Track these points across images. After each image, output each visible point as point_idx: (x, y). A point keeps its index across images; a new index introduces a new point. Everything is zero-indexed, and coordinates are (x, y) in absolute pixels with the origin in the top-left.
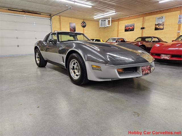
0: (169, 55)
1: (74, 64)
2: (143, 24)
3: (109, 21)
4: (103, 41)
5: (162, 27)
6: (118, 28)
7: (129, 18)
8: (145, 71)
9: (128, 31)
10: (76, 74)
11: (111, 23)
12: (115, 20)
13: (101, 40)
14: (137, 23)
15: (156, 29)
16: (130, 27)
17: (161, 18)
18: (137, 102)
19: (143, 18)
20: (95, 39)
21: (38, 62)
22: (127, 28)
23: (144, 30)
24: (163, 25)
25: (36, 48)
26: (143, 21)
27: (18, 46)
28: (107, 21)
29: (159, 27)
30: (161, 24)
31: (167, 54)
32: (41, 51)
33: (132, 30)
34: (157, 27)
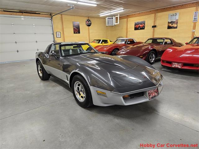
0: (181, 64)
1: (79, 85)
2: (154, 22)
3: (117, 18)
4: (111, 41)
5: (175, 25)
6: (127, 26)
7: (140, 15)
8: (153, 94)
9: (138, 29)
10: (81, 96)
11: (119, 20)
12: (123, 16)
13: (109, 41)
14: (149, 21)
15: (169, 27)
16: (140, 25)
17: (175, 14)
18: (143, 130)
19: (155, 15)
20: (102, 39)
21: (41, 75)
22: (137, 26)
23: (155, 28)
24: (177, 23)
25: (37, 60)
26: (155, 18)
27: (18, 51)
28: (114, 18)
29: (172, 26)
30: (175, 22)
31: (178, 63)
32: (43, 65)
33: (143, 28)
34: (170, 25)
